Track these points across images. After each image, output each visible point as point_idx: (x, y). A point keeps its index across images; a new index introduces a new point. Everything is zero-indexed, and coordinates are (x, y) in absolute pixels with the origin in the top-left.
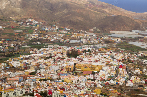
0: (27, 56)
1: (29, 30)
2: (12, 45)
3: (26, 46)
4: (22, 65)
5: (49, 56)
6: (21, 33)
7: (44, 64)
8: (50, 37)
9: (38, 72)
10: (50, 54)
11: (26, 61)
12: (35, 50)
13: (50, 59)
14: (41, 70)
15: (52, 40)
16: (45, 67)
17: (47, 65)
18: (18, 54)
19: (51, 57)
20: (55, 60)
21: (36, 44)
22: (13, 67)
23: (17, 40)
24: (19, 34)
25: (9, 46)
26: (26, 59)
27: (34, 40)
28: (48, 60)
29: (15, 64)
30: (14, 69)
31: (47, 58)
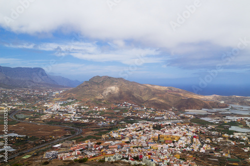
0: (123, 129)
1: (125, 110)
2: (113, 122)
3: (123, 122)
4: (120, 136)
5: (139, 129)
6: (119, 112)
7: (136, 135)
8: (140, 115)
9: (132, 141)
10: (140, 128)
11: (122, 133)
12: (129, 124)
13: (140, 132)
14: (134, 140)
15: (142, 117)
16: (137, 137)
17: (138, 136)
18: (117, 128)
19: (141, 130)
20: (144, 132)
21: (129, 121)
22: (113, 137)
23: (116, 117)
24: (117, 113)
25: (110, 122)
26: (123, 131)
27: (129, 117)
28: (139, 132)
29: (115, 135)
30: (114, 139)
31: (138, 131)
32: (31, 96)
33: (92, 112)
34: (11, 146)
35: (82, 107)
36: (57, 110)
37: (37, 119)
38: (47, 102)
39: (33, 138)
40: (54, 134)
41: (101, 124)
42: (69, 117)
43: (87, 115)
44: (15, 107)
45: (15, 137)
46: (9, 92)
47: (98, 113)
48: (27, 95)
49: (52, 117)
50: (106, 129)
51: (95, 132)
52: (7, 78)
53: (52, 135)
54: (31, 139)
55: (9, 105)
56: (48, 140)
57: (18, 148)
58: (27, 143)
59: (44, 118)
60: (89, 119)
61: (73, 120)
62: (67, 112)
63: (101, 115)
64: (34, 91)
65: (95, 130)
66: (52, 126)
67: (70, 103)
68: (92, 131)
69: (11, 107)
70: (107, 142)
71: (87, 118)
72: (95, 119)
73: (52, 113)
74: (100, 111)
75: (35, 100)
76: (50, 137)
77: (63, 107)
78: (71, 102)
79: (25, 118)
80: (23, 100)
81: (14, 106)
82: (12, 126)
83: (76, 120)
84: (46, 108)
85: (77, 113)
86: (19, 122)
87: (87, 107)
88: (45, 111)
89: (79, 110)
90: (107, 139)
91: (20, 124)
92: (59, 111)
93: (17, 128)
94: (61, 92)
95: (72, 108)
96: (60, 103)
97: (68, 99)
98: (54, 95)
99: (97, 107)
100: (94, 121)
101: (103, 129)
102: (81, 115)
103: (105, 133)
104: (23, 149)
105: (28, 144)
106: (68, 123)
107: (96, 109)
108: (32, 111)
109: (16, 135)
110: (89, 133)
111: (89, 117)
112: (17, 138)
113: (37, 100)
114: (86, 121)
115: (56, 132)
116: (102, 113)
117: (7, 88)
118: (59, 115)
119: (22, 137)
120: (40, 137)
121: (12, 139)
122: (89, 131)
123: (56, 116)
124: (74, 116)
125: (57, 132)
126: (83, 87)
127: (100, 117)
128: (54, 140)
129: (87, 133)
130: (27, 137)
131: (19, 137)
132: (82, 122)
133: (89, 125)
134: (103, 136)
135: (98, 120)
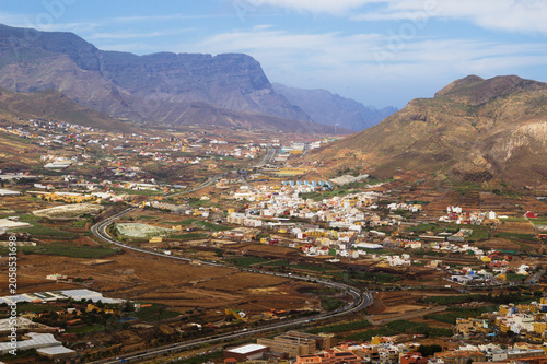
2: (522, 270)
4: (542, 329)
18: (537, 295)
22: (510, 333)
23: (542, 255)
25: (511, 273)
30: (508, 338)
32: (193, 158)
33: (436, 227)
34: (57, 335)
35: (393, 206)
36: (287, 213)
37: (194, 243)
38: (250, 182)
39: (156, 312)
40: (253, 304)
41: (465, 276)
42: (327, 242)
43: (412, 239)
44: (120, 198)
45: (84, 303)
46: (113, 144)
47: (460, 235)
48: (175, 156)
49: (256, 239)
50: (481, 299)
51: (429, 309)
52: (115, 93)
53: (240, 305)
54: (144, 315)
55: (103, 189)
56: (219, 325)
57: (84, 345)
58: (125, 327)
59: (220, 239)
60: (415, 254)
61: (344, 253)
62: (323, 225)
63: (471, 243)
64: (206, 142)
65: (433, 301)
66: (247, 275)
67: (342, 190)
68: (420, 301)
69: (105, 195)
70: (469, 347)
71: (408, 250)
72: (441, 254)
73: (259, 223)
74: (469, 224)
75: (205, 175)
76: (227, 311)
77: (310, 203)
78: (350, 185)
79: (150, 235)
80: (161, 175)
81: (118, 191)
82: (89, 262)
83: (355, 254)
84: (242, 207)
85: (367, 227)
86: (123, 252)
87: (415, 208)
88: (233, 216)
89: (376, 220)
90: (476, 338)
91: (121, 259)
92: (294, 219)
93: (107, 272)
94: (316, 145)
95: (348, 214)
96: (300, 188)
97: (340, 173)
98: (280, 158)
99: (457, 210)
100: (434, 263)
101: (470, 299)
102: (382, 238)
103: (475, 313)
104: (105, 349)
105: (127, 333)
106: (319, 265)
107: (454, 216)
108: (181, 212)
109: (96, 296)
110: (402, 311)
111: (416, 245)
112: (90, 308)
113: (213, 174)
114: (396, 261)
115: (261, 295)
116: (481, 234)
117: (108, 129)
118: (288, 234)
119: (110, 306)
120: (183, 310)
121: (70, 310)
122: (406, 302)
123: (273, 237)
124: (353, 239)
125: (266, 296)
126: (404, 122)
127: (466, 247)
128: (241, 325)
129: (393, 309)
130: (128, 308)
131: (99, 304)
132: (382, 265)
133: (412, 278)
134: (463, 326)
135: (456, 260)
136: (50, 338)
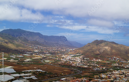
0: (110, 73)
1: (114, 62)
2: (104, 68)
3: (111, 69)
4: (107, 77)
5: (122, 74)
6: (109, 63)
7: (119, 77)
8: (125, 65)
9: (115, 80)
10: (123, 73)
11: (109, 75)
12: (115, 71)
13: (123, 75)
14: (117, 80)
15: (126, 67)
16: (119, 79)
17: (121, 78)
18: (106, 72)
19: (123, 74)
20: (125, 76)
21: (116, 68)
22: (102, 78)
23: (107, 66)
24: (108, 64)
25: (102, 69)
26: (110, 74)
28: (122, 76)
29: (103, 76)
31: (121, 75)
32: (56, 51)
33: (91, 62)
34: (35, 76)
35: (85, 58)
36: (69, 59)
37: (56, 63)
38: (64, 55)
39: (50, 73)
40: (64, 72)
41: (95, 69)
42: (75, 64)
43: (88, 63)
44: (45, 56)
45: (39, 71)
46: (45, 49)
47: (95, 63)
48: (53, 50)
49: (65, 63)
50: (98, 72)
51: (90, 74)
52: (45, 41)
53: (62, 72)
54: (48, 74)
55: (43, 55)
56: (59, 75)
57: (39, 78)
58: (45, 75)
59: (59, 63)
60: (88, 66)
61: (78, 65)
62: (75, 61)
63: (97, 64)
64: (58, 49)
65: (91, 73)
66: (63, 68)
67: (78, 56)
68: (89, 73)
69: (43, 56)
70: (96, 80)
71: (87, 65)
72: (92, 66)
73: (65, 61)
74: (96, 61)
75: (58, 53)
76: (60, 73)
77: (73, 58)
78: (79, 55)
79: (49, 62)
80: (51, 53)
81: (45, 55)
82: (40, 66)
83: (79, 65)
84: (63, 58)
85: (81, 61)
86: (45, 64)
87: (88, 59)
88: (62, 59)
89: (83, 60)
90: (97, 78)
91: (45, 65)
92: (70, 60)
93: (43, 67)
94: (74, 49)
95: (78, 59)
96: (71, 56)
97: (77, 54)
98: (69, 51)
99: (95, 59)
100: (91, 67)
101: (96, 72)
102: (83, 63)
103: (97, 74)
104: (42, 78)
105: (46, 76)
106: (74, 67)
107: (94, 60)
108: (54, 59)
109: (41, 71)
110: (86, 74)
111: (88, 64)
112: (40, 72)
113: (59, 53)
114: (86, 66)
115: (65, 71)
116: (98, 63)
117: (44, 46)
118: (70, 62)
119: (43, 72)
120: (54, 73)
121: (37, 73)
122: (87, 73)
123: (67, 63)
124: (79, 63)
125: (66, 71)
126: (87, 46)
127: (96, 65)
128: (62, 75)
129: (85, 74)
130: (46, 72)
131: (42, 72)
132: (83, 67)
133: (88, 69)
134: (95, 76)
135: (94, 67)
136: (34, 77)
